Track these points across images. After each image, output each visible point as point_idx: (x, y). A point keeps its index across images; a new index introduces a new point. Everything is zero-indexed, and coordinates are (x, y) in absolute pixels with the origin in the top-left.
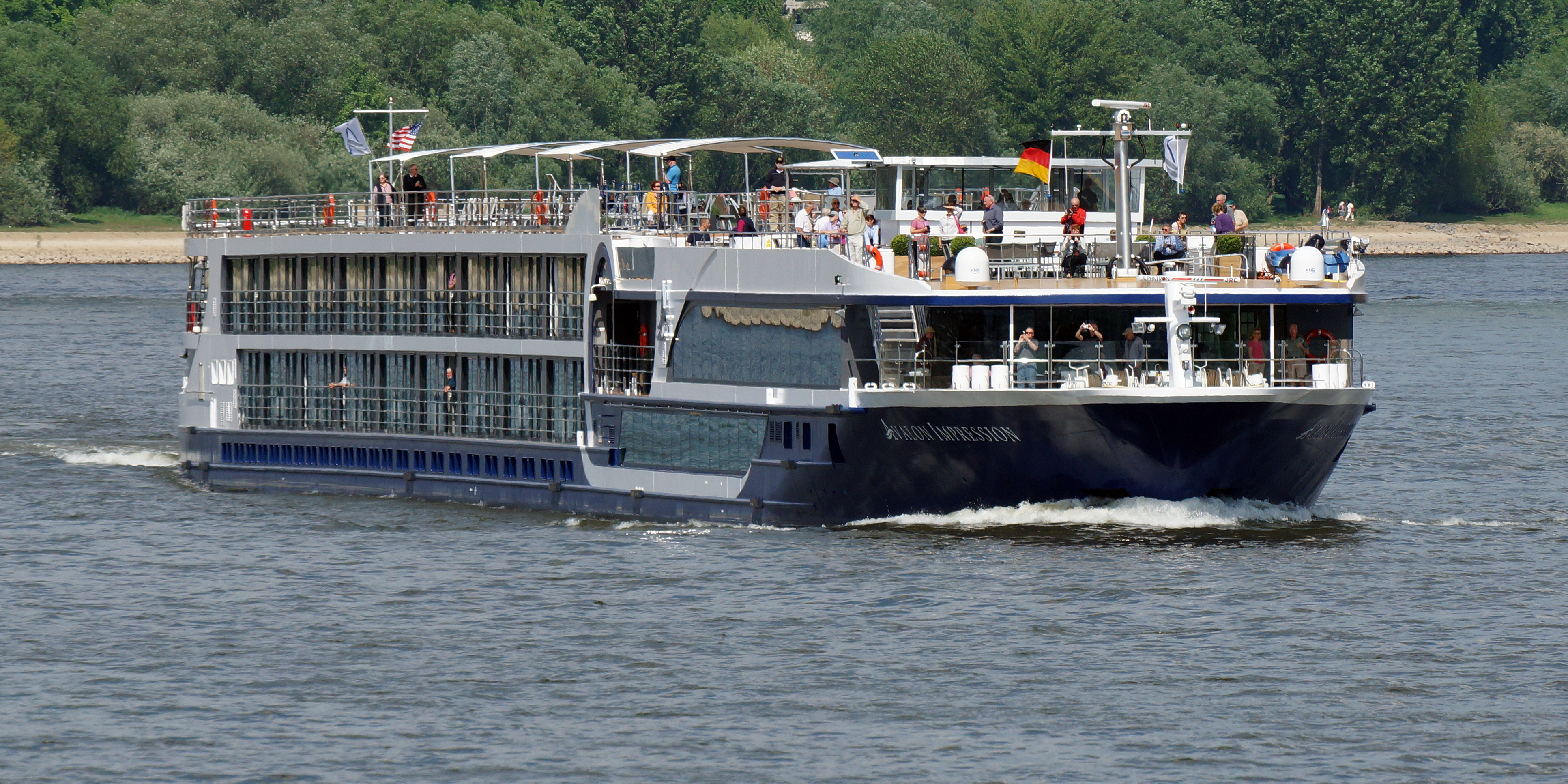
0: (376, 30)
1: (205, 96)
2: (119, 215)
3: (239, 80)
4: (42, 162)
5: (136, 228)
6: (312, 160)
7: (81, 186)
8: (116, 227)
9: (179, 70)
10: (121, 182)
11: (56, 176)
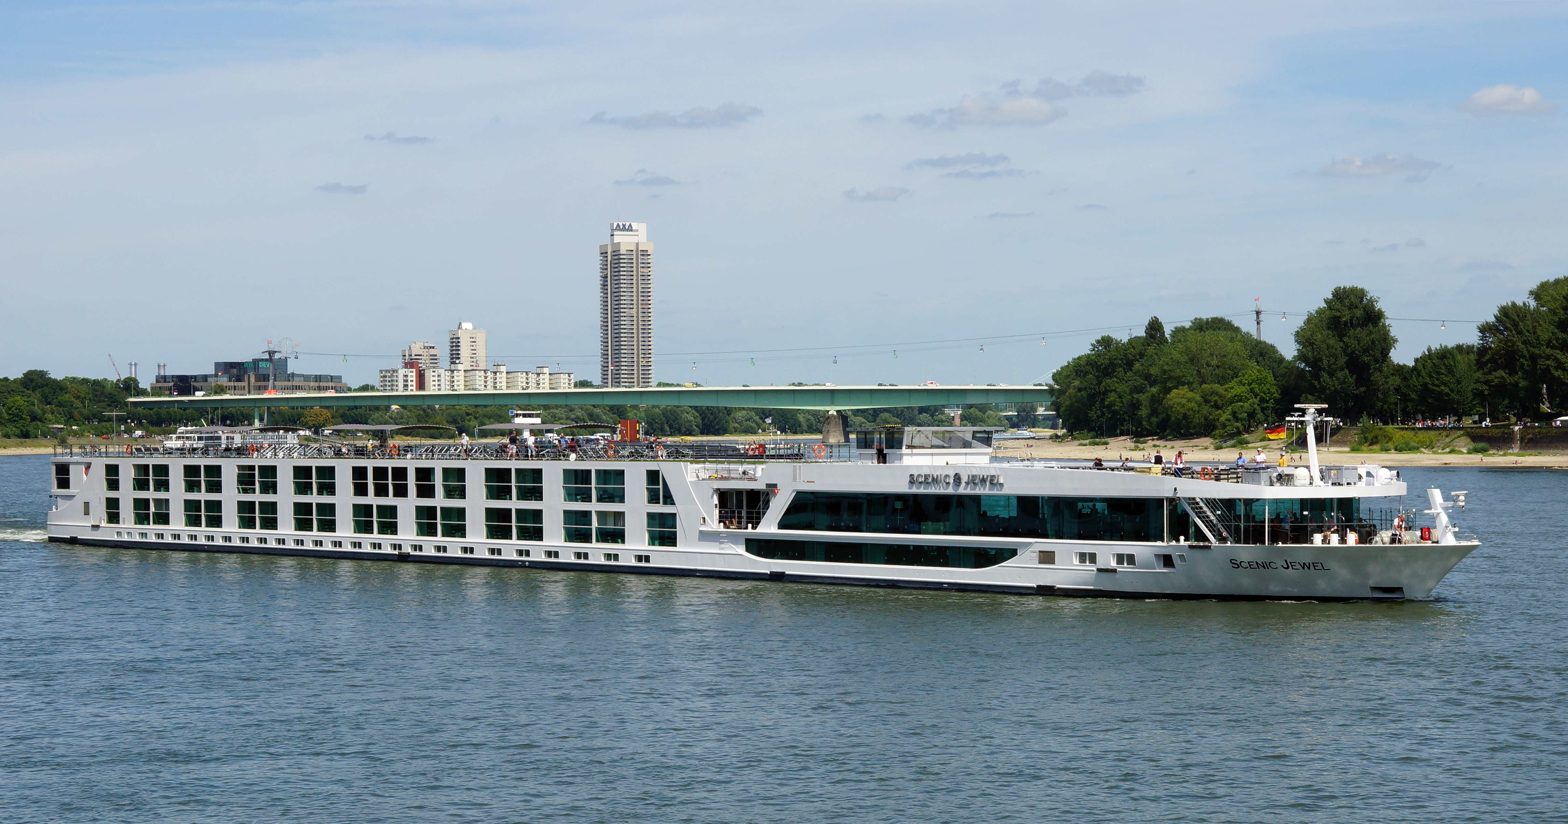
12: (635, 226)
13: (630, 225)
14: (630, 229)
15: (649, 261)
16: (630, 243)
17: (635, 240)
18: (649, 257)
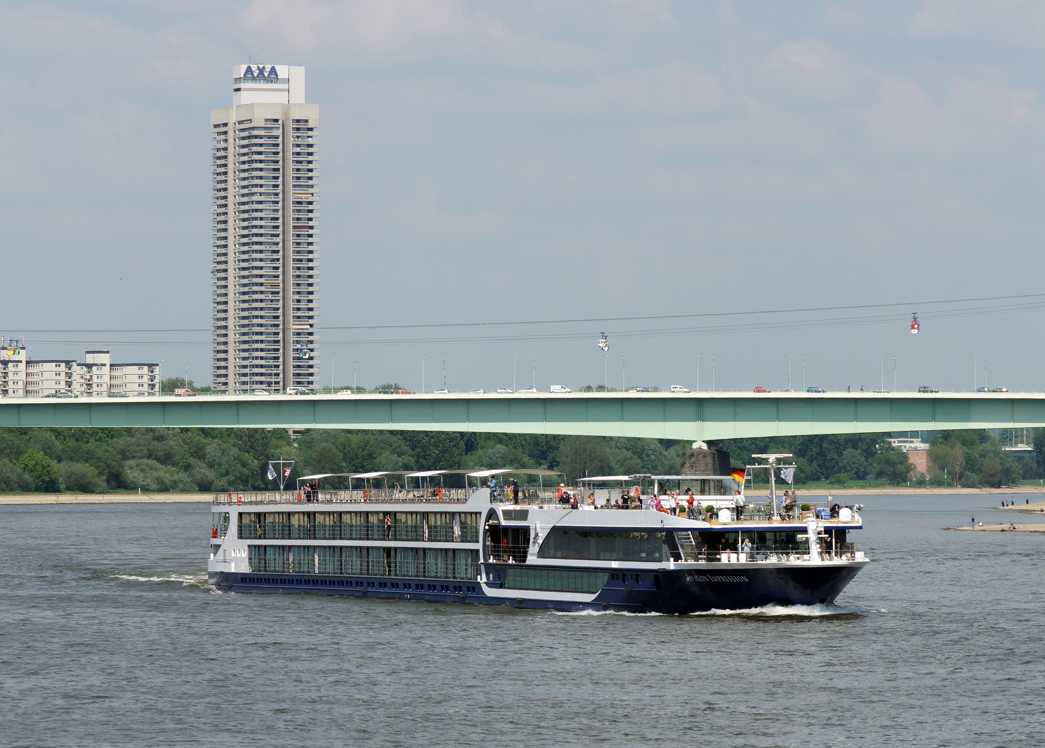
0: (187, 444)
1: (145, 460)
2: (124, 491)
3: (153, 457)
4: (104, 478)
5: (128, 494)
6: (172, 476)
7: (114, 483)
8: (122, 494)
9: (138, 455)
10: (123, 482)
11: (108, 481)
12: (282, 71)
13: (273, 68)
14: (273, 76)
15: (310, 141)
16: (273, 105)
17: (282, 98)
18: (310, 133)
